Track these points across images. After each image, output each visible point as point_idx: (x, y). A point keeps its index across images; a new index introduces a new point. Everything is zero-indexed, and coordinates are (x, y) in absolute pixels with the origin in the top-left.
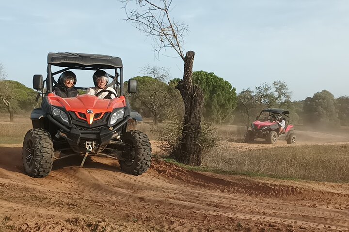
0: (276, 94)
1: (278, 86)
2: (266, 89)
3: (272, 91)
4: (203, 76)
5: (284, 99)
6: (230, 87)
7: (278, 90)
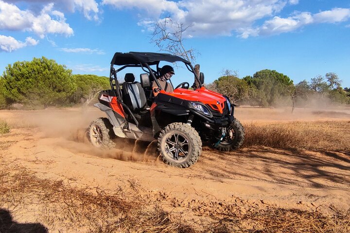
0: (328, 83)
1: (330, 77)
2: (320, 80)
3: (325, 80)
4: (267, 73)
5: (335, 87)
6: (289, 80)
7: (329, 79)
